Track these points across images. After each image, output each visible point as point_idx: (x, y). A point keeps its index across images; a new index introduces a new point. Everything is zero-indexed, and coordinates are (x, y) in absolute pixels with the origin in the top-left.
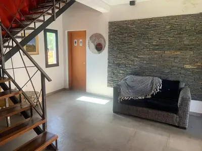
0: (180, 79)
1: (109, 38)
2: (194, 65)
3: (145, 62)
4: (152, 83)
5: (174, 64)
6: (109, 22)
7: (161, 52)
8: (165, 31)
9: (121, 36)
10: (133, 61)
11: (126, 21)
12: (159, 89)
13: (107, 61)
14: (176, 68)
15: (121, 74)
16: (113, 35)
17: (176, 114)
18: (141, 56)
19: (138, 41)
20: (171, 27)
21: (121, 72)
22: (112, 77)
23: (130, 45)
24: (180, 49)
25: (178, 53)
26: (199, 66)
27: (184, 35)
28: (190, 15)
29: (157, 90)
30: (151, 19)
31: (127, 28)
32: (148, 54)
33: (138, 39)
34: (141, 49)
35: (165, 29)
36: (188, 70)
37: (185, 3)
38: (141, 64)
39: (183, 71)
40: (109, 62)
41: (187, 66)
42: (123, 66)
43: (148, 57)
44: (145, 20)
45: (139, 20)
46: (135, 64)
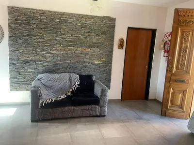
0: (91, 73)
1: (10, 27)
2: (100, 61)
3: (59, 58)
4: (70, 79)
5: (85, 60)
6: (8, 7)
7: (74, 48)
8: (77, 28)
9: (27, 27)
10: (45, 57)
11: (33, 9)
12: (78, 85)
13: (8, 57)
14: (87, 64)
15: (31, 73)
16: (15, 24)
17: (98, 105)
18: (54, 52)
19: (50, 35)
20: (81, 25)
21: (31, 70)
22: (17, 78)
23: (40, 38)
24: (90, 47)
25: (89, 50)
26: (104, 61)
27: (92, 34)
28: (97, 17)
29: (76, 86)
30: (63, 14)
31: (35, 18)
32: (62, 50)
33: (50, 33)
34: (54, 44)
35: (77, 27)
36: (96, 65)
37: (92, 5)
38: (55, 60)
39: (92, 66)
40: (11, 59)
41: (96, 62)
42: (33, 64)
43: (62, 53)
44: (56, 13)
45: (49, 11)
46: (48, 60)
